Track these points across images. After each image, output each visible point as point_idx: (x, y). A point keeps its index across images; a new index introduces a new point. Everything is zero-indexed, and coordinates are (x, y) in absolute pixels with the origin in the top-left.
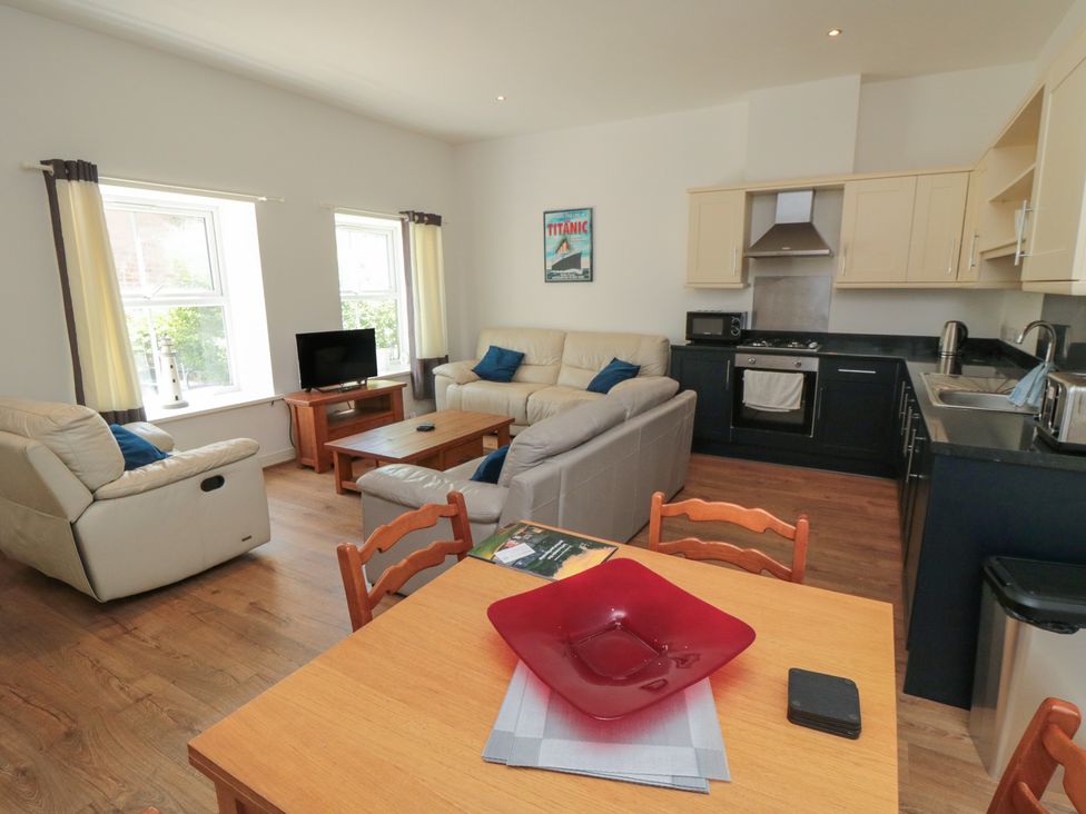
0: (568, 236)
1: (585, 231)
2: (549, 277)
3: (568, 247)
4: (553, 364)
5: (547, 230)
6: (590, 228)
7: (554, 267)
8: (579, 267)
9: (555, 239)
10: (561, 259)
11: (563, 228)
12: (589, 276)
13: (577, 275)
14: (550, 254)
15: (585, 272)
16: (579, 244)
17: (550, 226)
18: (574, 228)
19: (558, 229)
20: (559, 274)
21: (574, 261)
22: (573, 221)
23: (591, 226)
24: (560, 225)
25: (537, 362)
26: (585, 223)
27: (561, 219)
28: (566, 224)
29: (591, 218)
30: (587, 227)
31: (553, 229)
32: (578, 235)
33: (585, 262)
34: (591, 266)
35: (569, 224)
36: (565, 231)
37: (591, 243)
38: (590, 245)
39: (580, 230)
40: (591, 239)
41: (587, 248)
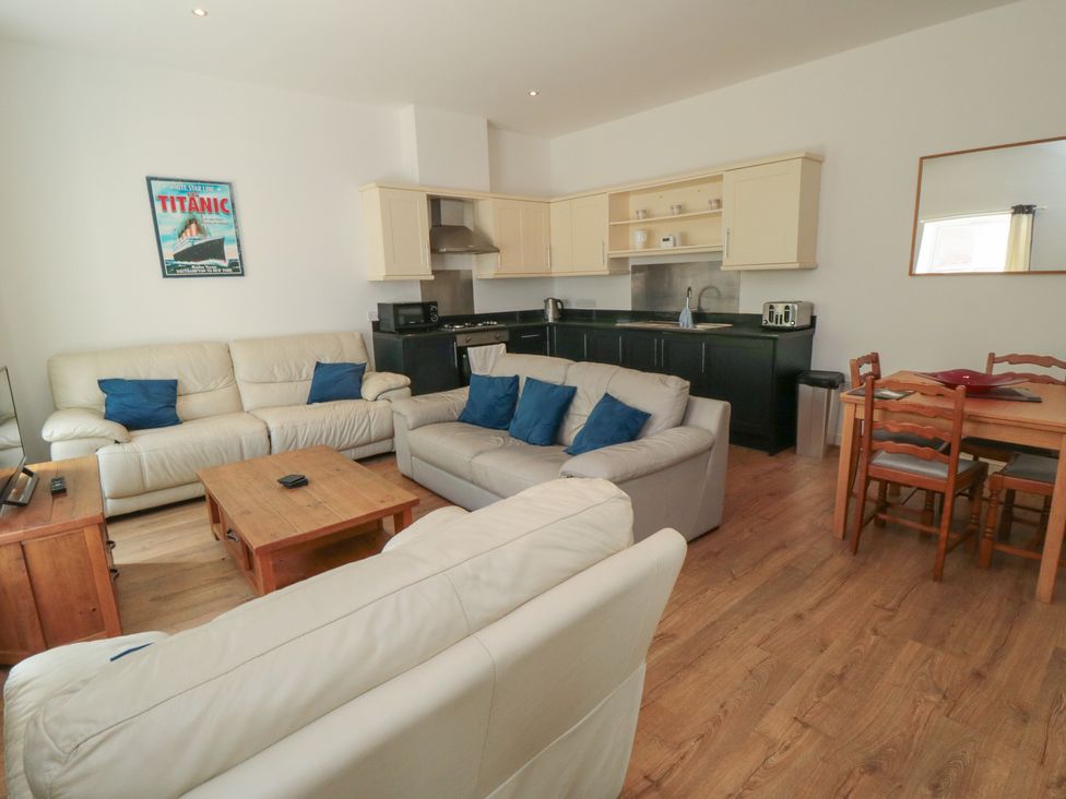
0: (198, 216)
1: (227, 212)
2: (170, 271)
3: (199, 230)
4: (227, 385)
5: (158, 205)
6: (225, 207)
7: (178, 257)
8: (222, 257)
9: (173, 220)
10: (189, 245)
11: (187, 204)
12: (237, 269)
13: (219, 267)
14: (168, 238)
15: (233, 264)
16: (215, 227)
17: (163, 199)
18: (207, 206)
19: (177, 203)
20: (189, 267)
21: (214, 249)
22: (205, 196)
23: (233, 205)
24: (182, 200)
25: (200, 388)
26: (224, 201)
27: (182, 192)
28: (192, 199)
29: (232, 196)
30: (228, 206)
31: (168, 204)
32: (214, 216)
33: (230, 252)
34: (240, 256)
35: (197, 200)
36: (190, 209)
37: (236, 227)
38: (233, 230)
39: (217, 210)
40: (235, 221)
41: (230, 234)
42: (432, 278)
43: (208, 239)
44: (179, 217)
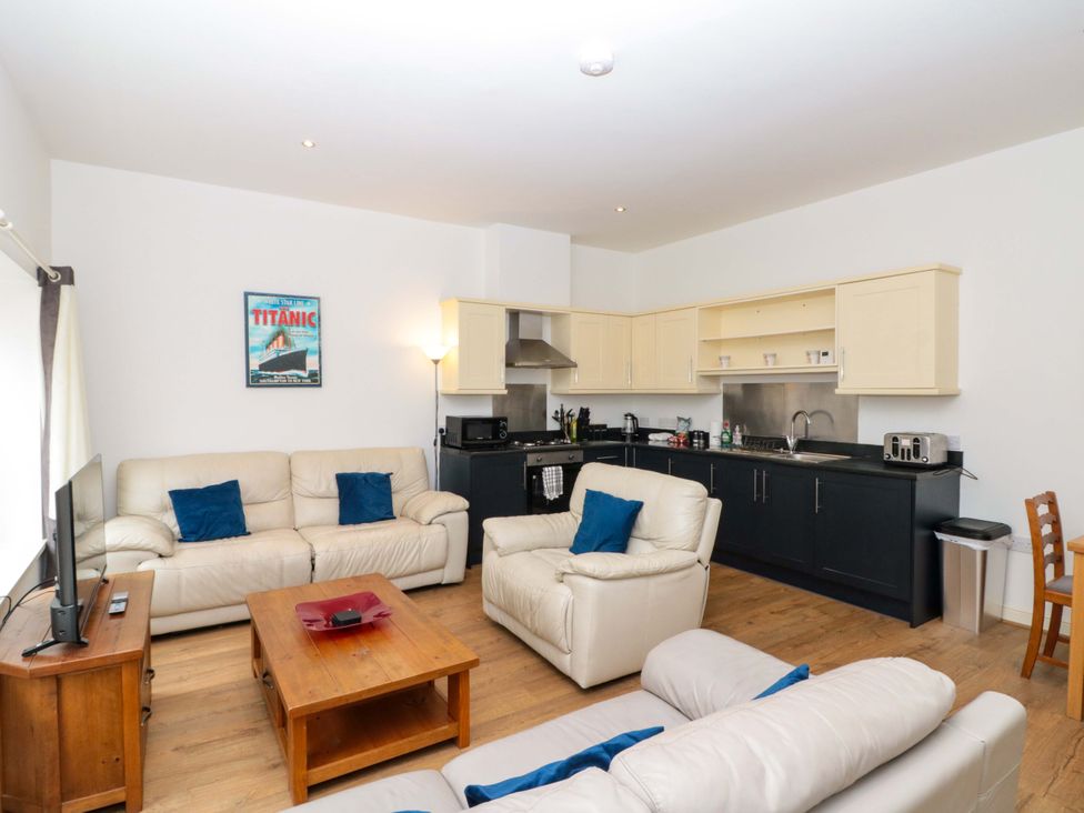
0: (286, 328)
1: (312, 325)
2: (254, 380)
3: (286, 342)
5: (252, 318)
6: (312, 321)
7: (263, 367)
8: (304, 368)
9: (262, 332)
10: (274, 356)
11: (277, 317)
12: (315, 380)
13: (299, 377)
14: (255, 349)
15: (312, 375)
16: (300, 339)
17: (257, 312)
18: (296, 319)
19: (269, 317)
20: (272, 377)
21: (297, 360)
22: (294, 310)
23: (319, 318)
24: (274, 313)
26: (312, 314)
27: (274, 306)
28: (283, 313)
29: (319, 310)
30: (315, 319)
31: (261, 317)
32: (301, 329)
33: (311, 363)
34: (320, 368)
35: (287, 313)
36: (280, 321)
37: (320, 340)
38: (317, 342)
39: (304, 323)
40: (319, 334)
41: (313, 346)
42: (505, 392)
43: (293, 350)
44: (270, 329)
